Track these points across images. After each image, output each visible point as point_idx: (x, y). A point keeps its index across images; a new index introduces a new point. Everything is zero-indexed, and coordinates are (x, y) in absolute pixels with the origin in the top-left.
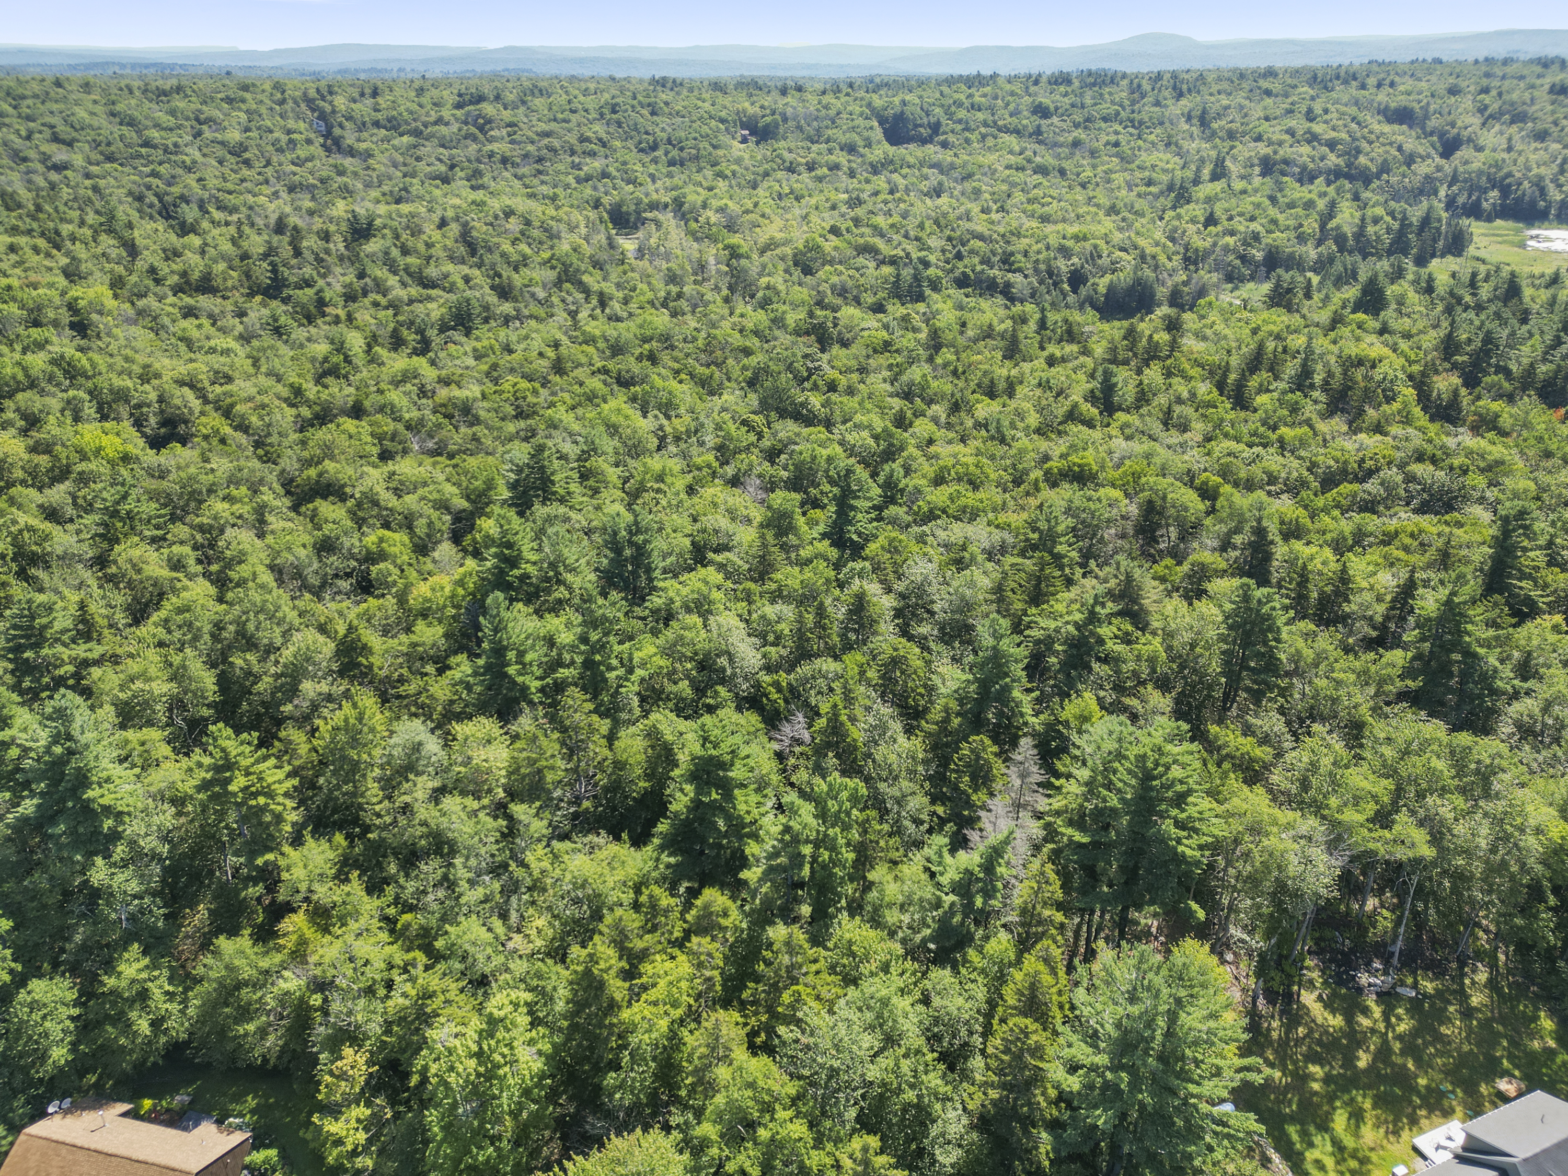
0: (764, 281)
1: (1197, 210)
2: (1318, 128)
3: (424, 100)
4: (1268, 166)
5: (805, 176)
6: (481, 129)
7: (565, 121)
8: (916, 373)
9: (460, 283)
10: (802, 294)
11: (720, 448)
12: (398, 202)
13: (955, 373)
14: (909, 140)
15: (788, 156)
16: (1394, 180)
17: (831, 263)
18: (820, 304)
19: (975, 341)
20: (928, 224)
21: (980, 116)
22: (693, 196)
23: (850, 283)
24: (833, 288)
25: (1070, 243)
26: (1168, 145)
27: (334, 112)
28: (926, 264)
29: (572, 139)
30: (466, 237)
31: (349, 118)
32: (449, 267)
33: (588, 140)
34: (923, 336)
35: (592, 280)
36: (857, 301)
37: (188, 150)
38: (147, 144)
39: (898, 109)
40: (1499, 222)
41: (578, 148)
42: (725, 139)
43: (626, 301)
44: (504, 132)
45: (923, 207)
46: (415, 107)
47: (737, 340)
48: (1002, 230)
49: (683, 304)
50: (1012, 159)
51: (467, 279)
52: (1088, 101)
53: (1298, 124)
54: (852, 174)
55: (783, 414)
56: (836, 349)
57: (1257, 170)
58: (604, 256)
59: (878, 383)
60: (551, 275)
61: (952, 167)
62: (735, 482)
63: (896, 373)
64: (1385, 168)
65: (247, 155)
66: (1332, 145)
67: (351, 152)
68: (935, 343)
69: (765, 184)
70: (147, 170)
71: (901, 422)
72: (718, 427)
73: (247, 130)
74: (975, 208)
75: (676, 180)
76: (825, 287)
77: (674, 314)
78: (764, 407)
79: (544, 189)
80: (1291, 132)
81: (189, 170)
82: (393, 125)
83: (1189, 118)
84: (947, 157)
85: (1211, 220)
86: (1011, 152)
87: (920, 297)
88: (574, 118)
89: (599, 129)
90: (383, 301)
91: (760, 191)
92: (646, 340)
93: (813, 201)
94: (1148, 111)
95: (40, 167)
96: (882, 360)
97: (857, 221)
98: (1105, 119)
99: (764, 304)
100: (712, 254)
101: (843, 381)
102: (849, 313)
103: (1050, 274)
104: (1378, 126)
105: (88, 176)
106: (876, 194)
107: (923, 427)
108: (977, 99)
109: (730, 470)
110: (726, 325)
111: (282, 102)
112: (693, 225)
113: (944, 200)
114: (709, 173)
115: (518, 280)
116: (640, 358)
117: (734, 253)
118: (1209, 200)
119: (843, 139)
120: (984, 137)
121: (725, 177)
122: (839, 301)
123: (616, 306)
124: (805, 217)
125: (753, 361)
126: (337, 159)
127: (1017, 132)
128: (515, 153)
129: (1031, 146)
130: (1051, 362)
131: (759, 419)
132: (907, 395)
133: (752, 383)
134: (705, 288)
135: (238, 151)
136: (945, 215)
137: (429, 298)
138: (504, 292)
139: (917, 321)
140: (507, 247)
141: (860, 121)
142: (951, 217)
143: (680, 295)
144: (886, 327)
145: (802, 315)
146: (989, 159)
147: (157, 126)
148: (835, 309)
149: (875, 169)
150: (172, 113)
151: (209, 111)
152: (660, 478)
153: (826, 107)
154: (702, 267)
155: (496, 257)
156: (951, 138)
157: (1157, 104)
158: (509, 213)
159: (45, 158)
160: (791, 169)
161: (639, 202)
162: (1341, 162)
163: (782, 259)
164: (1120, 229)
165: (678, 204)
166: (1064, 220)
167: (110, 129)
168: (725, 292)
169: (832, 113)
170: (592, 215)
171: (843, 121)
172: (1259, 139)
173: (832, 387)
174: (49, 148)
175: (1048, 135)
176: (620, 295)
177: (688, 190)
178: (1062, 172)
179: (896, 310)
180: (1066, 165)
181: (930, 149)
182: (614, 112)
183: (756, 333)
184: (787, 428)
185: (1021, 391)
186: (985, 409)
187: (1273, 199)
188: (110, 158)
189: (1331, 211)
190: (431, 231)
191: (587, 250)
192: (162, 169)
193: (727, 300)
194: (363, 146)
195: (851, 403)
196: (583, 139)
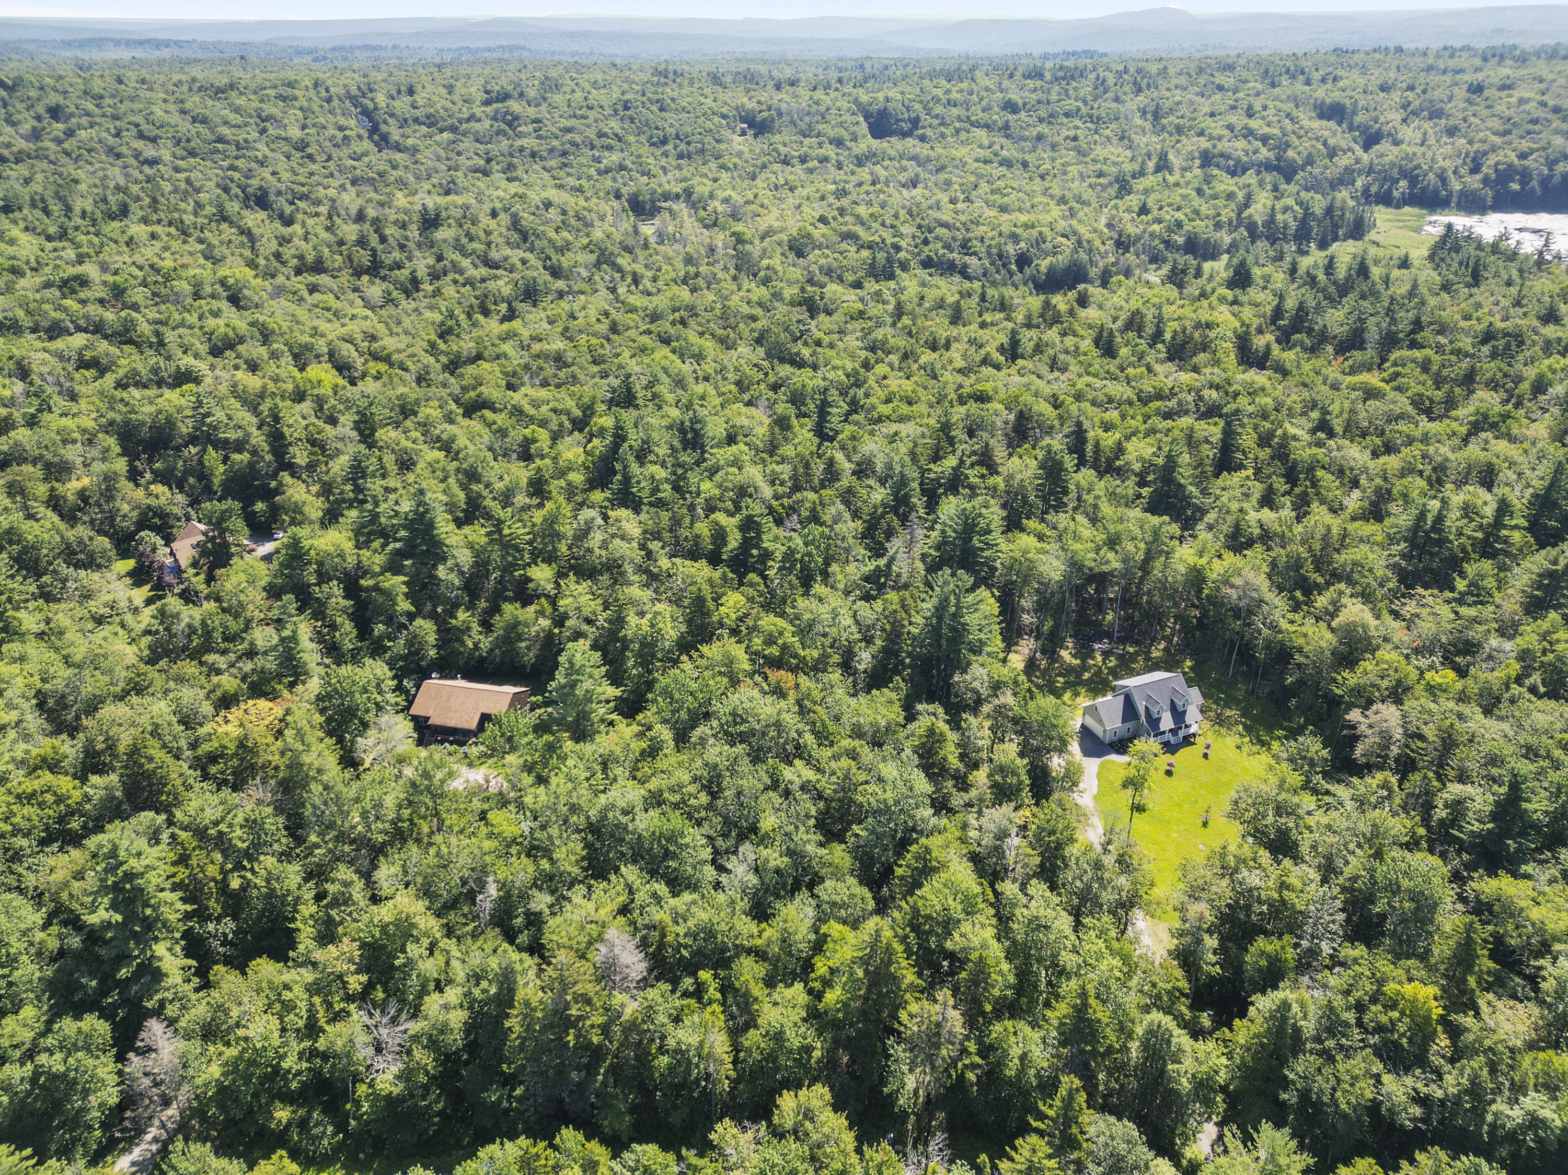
0: (765, 262)
1: (1133, 201)
2: (1254, 124)
3: (456, 98)
4: (1207, 159)
5: (798, 168)
6: (510, 124)
7: (585, 117)
8: (879, 334)
9: (519, 265)
10: (796, 273)
11: (738, 383)
12: (447, 193)
13: (910, 334)
14: (891, 134)
15: (782, 149)
16: (1316, 171)
17: (820, 247)
18: (810, 281)
19: (931, 310)
20: (902, 213)
21: (955, 111)
22: (702, 188)
23: (835, 265)
24: (821, 269)
25: (1019, 231)
26: (1122, 138)
27: (376, 108)
28: (898, 249)
29: (591, 134)
30: (515, 224)
31: (392, 115)
32: (508, 252)
33: (605, 135)
34: (890, 307)
35: (624, 261)
36: (841, 279)
37: (259, 146)
38: (220, 140)
39: (881, 106)
40: (1407, 209)
41: (597, 142)
42: (727, 133)
43: (655, 279)
44: (531, 128)
45: (900, 197)
46: (449, 105)
47: (746, 309)
48: (963, 218)
49: (701, 282)
50: (982, 153)
51: (524, 262)
52: (1054, 97)
53: (1238, 119)
54: (839, 166)
55: (782, 360)
56: (822, 317)
57: (1197, 162)
58: (630, 242)
59: (852, 341)
60: (592, 258)
61: (928, 160)
62: (749, 404)
63: (867, 332)
64: (1310, 161)
65: (309, 150)
66: (1265, 140)
67: (398, 148)
68: (899, 312)
69: (763, 176)
70: (225, 164)
71: (866, 365)
72: (737, 369)
73: (304, 127)
74: (944, 198)
75: (685, 173)
76: (814, 268)
77: (693, 290)
78: (769, 355)
79: (572, 181)
80: (1230, 128)
81: (262, 164)
82: (431, 121)
83: (1144, 112)
84: (923, 150)
85: (1144, 210)
86: (981, 146)
87: (891, 277)
88: (592, 114)
89: (614, 125)
90: (461, 279)
91: (758, 182)
92: (675, 310)
93: (805, 192)
94: (1106, 106)
95: (133, 162)
96: (857, 325)
97: (842, 211)
98: (1067, 115)
99: (766, 282)
100: (720, 239)
101: (826, 340)
102: (833, 289)
103: (1000, 256)
104: (1309, 121)
105: (177, 170)
106: (860, 184)
107: (881, 369)
108: (955, 95)
109: (746, 397)
110: (736, 298)
111: (329, 100)
112: (702, 213)
113: (918, 192)
114: (713, 165)
115: (565, 261)
116: (673, 323)
117: (739, 239)
118: (1146, 192)
119: (832, 133)
120: (958, 131)
121: (728, 169)
122: (825, 279)
123: (647, 283)
124: (799, 207)
125: (759, 325)
126: (387, 154)
127: (987, 126)
128: (542, 147)
129: (1000, 140)
130: (983, 325)
131: (765, 363)
132: (872, 349)
133: (759, 341)
134: (717, 269)
135: (301, 146)
136: (918, 205)
137: (496, 278)
138: (556, 272)
139: (887, 295)
140: (552, 234)
141: (847, 117)
142: (924, 206)
143: (697, 275)
144: (862, 300)
145: (796, 291)
146: (961, 152)
147: (226, 123)
148: (822, 286)
149: (860, 162)
150: (237, 110)
151: (270, 109)
152: (703, 398)
153: (817, 103)
154: (712, 250)
155: (545, 243)
156: (929, 132)
157: (1117, 100)
158: (548, 205)
159: (137, 155)
160: (786, 162)
161: (653, 192)
162: (1271, 155)
163: (779, 244)
164: (1064, 218)
165: (688, 193)
166: (1020, 210)
167: (185, 126)
168: (733, 271)
169: (822, 108)
170: (615, 204)
171: (832, 117)
172: (1201, 134)
173: (818, 343)
174: (139, 144)
175: (1015, 130)
176: (649, 274)
177: (696, 181)
178: (1025, 165)
179: (871, 286)
180: (1028, 157)
181: (910, 142)
182: (626, 108)
183: (760, 304)
184: (785, 370)
185: (955, 346)
186: (927, 357)
187: (1199, 192)
188: (192, 154)
189: (1248, 201)
190: (486, 221)
191: (618, 237)
192: (240, 163)
193: (735, 278)
194: (410, 142)
195: (830, 353)
196: (601, 135)
